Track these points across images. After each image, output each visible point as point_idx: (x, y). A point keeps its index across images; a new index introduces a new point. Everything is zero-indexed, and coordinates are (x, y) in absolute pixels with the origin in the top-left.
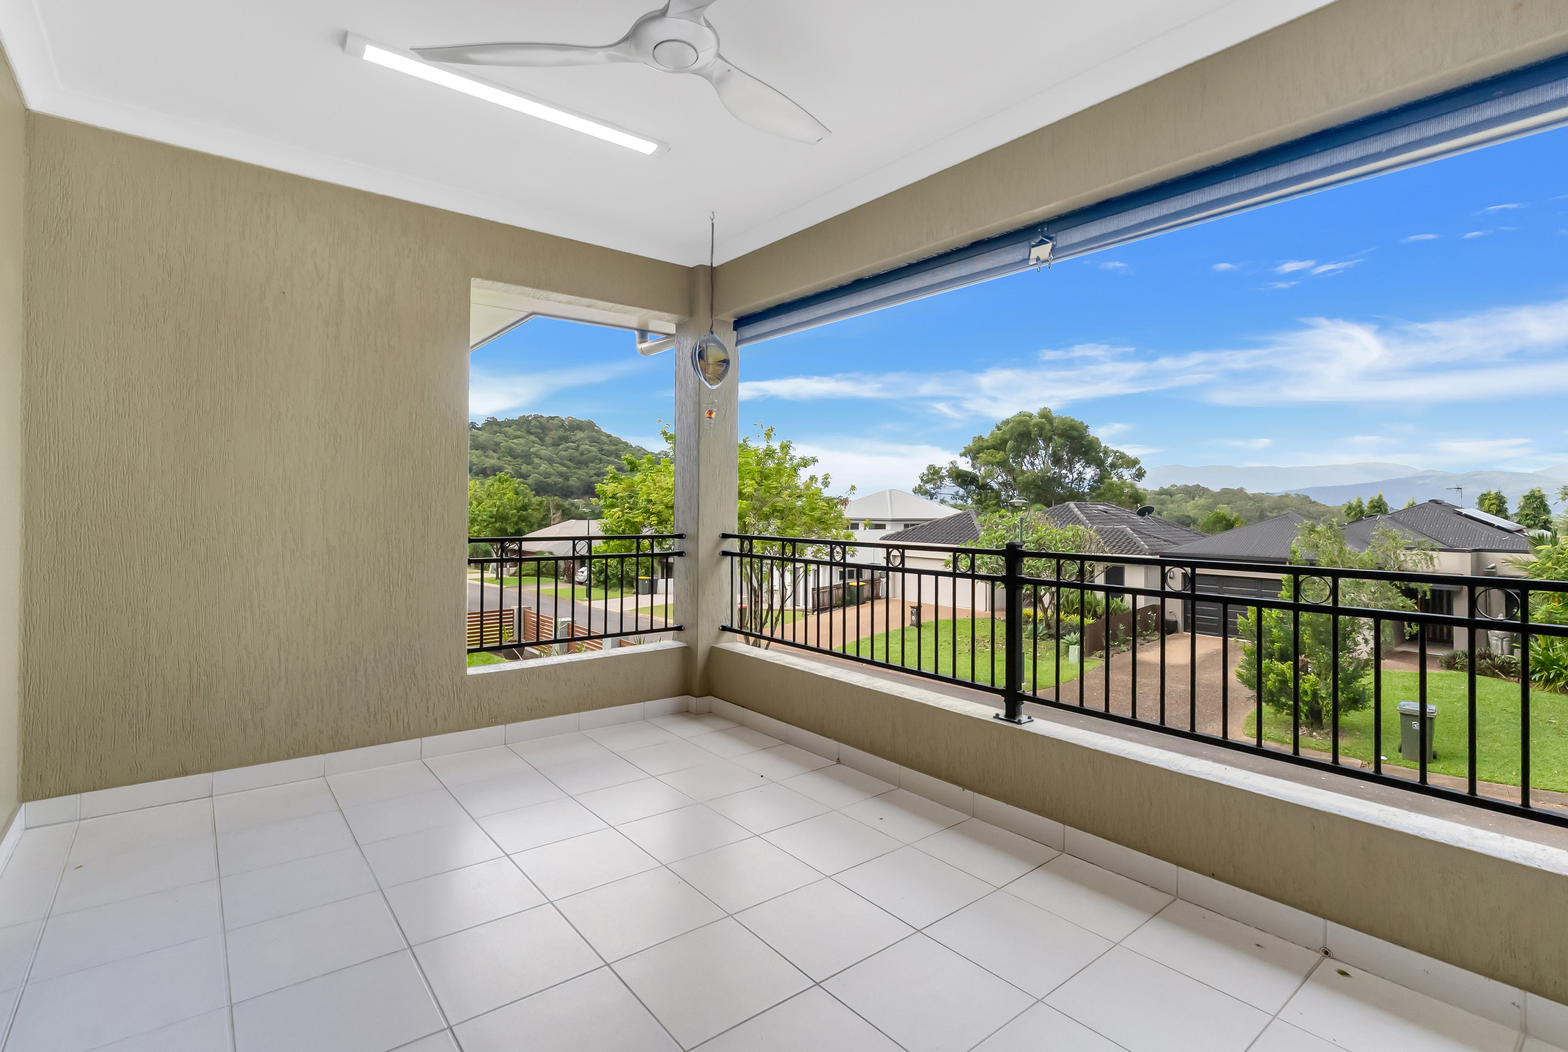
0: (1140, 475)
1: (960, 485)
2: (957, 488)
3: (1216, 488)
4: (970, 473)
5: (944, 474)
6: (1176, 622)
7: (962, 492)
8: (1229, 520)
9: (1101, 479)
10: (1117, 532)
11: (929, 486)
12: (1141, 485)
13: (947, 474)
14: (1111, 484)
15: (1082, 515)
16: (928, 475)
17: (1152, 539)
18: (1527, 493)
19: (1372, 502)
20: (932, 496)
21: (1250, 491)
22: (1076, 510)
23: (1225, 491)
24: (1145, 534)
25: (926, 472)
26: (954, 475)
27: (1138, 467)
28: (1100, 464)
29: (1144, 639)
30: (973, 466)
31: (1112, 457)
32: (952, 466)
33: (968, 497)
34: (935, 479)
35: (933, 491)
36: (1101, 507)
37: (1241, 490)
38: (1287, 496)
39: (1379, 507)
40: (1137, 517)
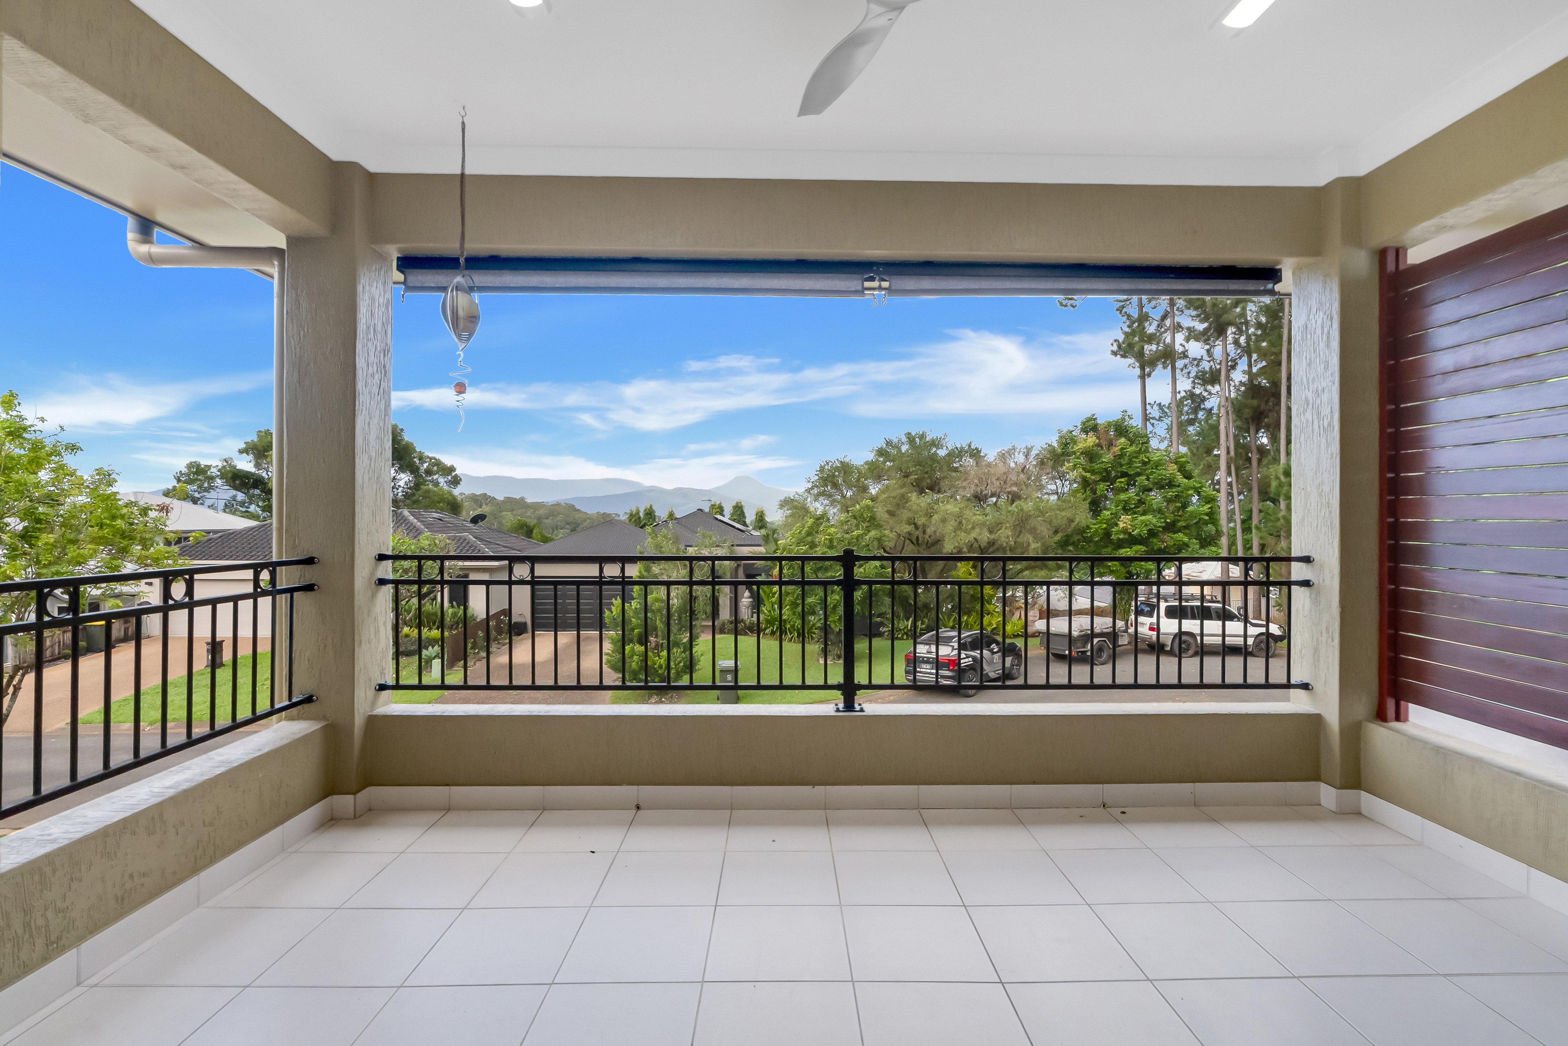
0: (456, 481)
1: (235, 488)
2: (234, 492)
3: (500, 497)
4: (253, 474)
5: (214, 474)
6: (525, 623)
7: (240, 496)
8: (529, 526)
9: (417, 486)
10: (459, 540)
11: (191, 488)
12: (456, 492)
13: (219, 473)
14: (428, 491)
15: (419, 524)
16: (189, 475)
17: (493, 546)
18: (734, 505)
19: (645, 510)
20: (195, 501)
21: (530, 500)
22: (411, 518)
23: (509, 500)
24: (486, 541)
25: (184, 470)
26: (230, 475)
27: (453, 474)
28: (413, 470)
29: (499, 643)
30: (258, 465)
31: (427, 464)
32: (225, 464)
33: (251, 503)
34: (200, 480)
35: (197, 495)
36: (435, 515)
37: (522, 499)
38: (558, 505)
39: (650, 514)
40: (471, 525)
